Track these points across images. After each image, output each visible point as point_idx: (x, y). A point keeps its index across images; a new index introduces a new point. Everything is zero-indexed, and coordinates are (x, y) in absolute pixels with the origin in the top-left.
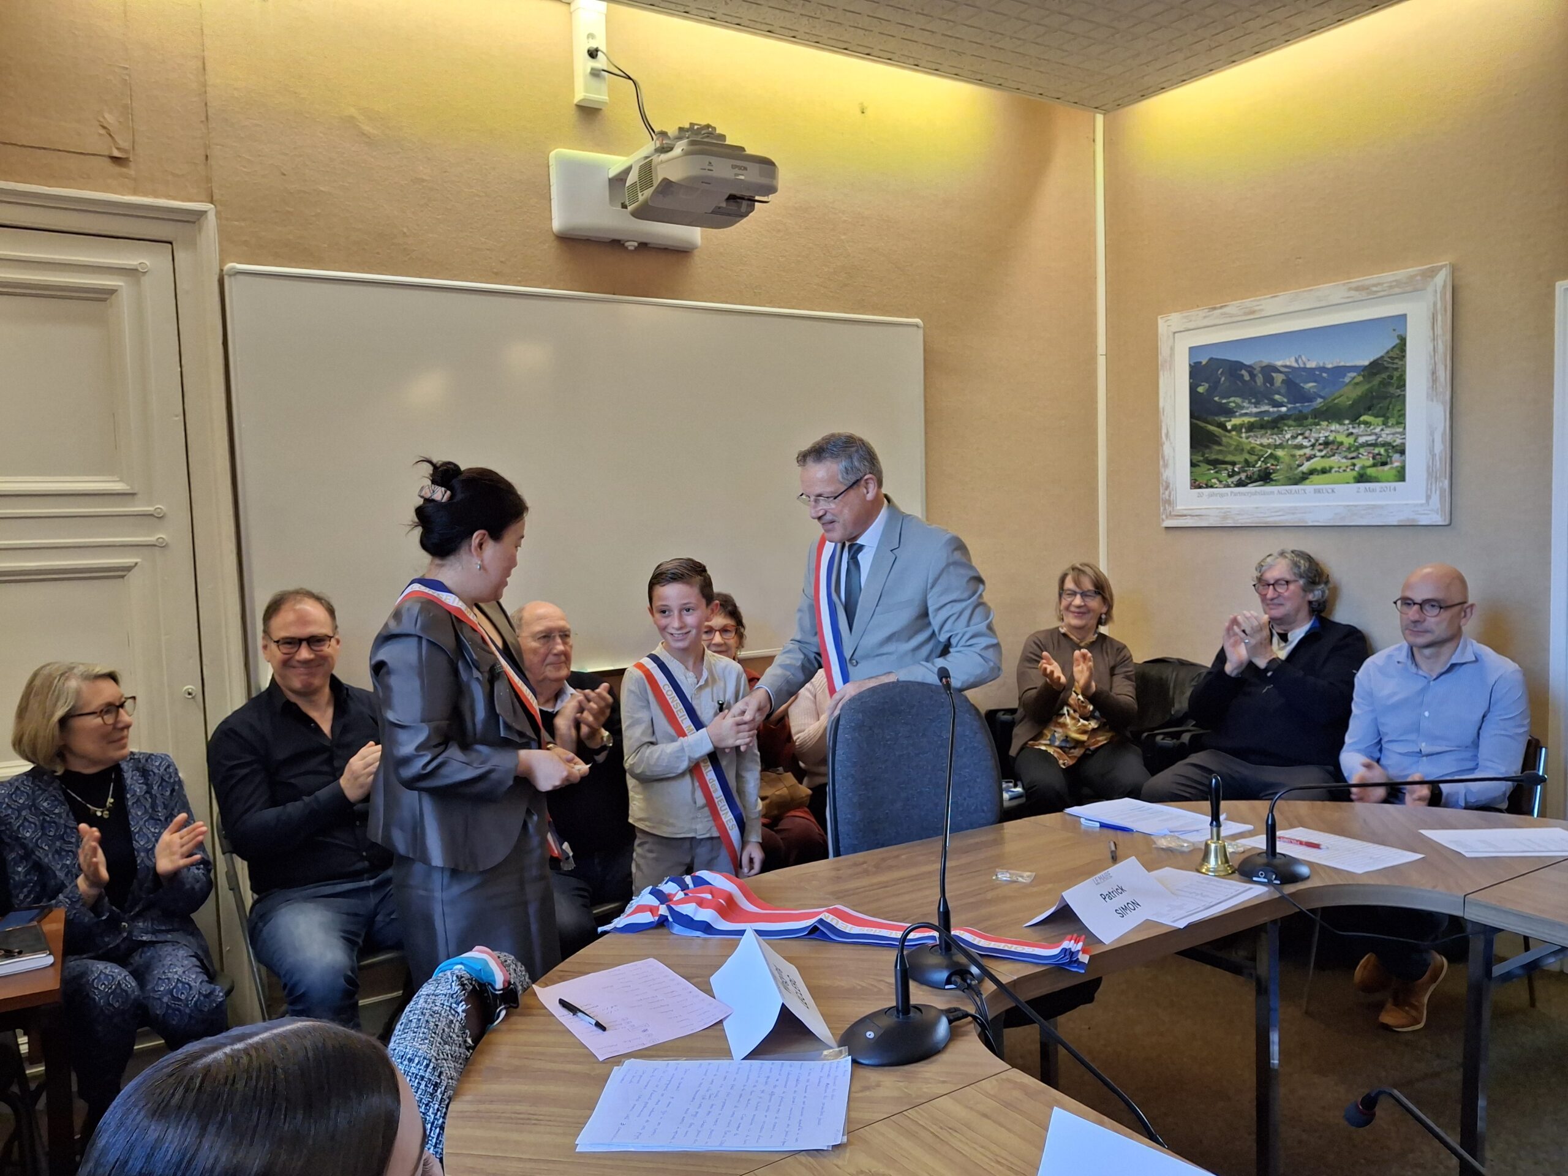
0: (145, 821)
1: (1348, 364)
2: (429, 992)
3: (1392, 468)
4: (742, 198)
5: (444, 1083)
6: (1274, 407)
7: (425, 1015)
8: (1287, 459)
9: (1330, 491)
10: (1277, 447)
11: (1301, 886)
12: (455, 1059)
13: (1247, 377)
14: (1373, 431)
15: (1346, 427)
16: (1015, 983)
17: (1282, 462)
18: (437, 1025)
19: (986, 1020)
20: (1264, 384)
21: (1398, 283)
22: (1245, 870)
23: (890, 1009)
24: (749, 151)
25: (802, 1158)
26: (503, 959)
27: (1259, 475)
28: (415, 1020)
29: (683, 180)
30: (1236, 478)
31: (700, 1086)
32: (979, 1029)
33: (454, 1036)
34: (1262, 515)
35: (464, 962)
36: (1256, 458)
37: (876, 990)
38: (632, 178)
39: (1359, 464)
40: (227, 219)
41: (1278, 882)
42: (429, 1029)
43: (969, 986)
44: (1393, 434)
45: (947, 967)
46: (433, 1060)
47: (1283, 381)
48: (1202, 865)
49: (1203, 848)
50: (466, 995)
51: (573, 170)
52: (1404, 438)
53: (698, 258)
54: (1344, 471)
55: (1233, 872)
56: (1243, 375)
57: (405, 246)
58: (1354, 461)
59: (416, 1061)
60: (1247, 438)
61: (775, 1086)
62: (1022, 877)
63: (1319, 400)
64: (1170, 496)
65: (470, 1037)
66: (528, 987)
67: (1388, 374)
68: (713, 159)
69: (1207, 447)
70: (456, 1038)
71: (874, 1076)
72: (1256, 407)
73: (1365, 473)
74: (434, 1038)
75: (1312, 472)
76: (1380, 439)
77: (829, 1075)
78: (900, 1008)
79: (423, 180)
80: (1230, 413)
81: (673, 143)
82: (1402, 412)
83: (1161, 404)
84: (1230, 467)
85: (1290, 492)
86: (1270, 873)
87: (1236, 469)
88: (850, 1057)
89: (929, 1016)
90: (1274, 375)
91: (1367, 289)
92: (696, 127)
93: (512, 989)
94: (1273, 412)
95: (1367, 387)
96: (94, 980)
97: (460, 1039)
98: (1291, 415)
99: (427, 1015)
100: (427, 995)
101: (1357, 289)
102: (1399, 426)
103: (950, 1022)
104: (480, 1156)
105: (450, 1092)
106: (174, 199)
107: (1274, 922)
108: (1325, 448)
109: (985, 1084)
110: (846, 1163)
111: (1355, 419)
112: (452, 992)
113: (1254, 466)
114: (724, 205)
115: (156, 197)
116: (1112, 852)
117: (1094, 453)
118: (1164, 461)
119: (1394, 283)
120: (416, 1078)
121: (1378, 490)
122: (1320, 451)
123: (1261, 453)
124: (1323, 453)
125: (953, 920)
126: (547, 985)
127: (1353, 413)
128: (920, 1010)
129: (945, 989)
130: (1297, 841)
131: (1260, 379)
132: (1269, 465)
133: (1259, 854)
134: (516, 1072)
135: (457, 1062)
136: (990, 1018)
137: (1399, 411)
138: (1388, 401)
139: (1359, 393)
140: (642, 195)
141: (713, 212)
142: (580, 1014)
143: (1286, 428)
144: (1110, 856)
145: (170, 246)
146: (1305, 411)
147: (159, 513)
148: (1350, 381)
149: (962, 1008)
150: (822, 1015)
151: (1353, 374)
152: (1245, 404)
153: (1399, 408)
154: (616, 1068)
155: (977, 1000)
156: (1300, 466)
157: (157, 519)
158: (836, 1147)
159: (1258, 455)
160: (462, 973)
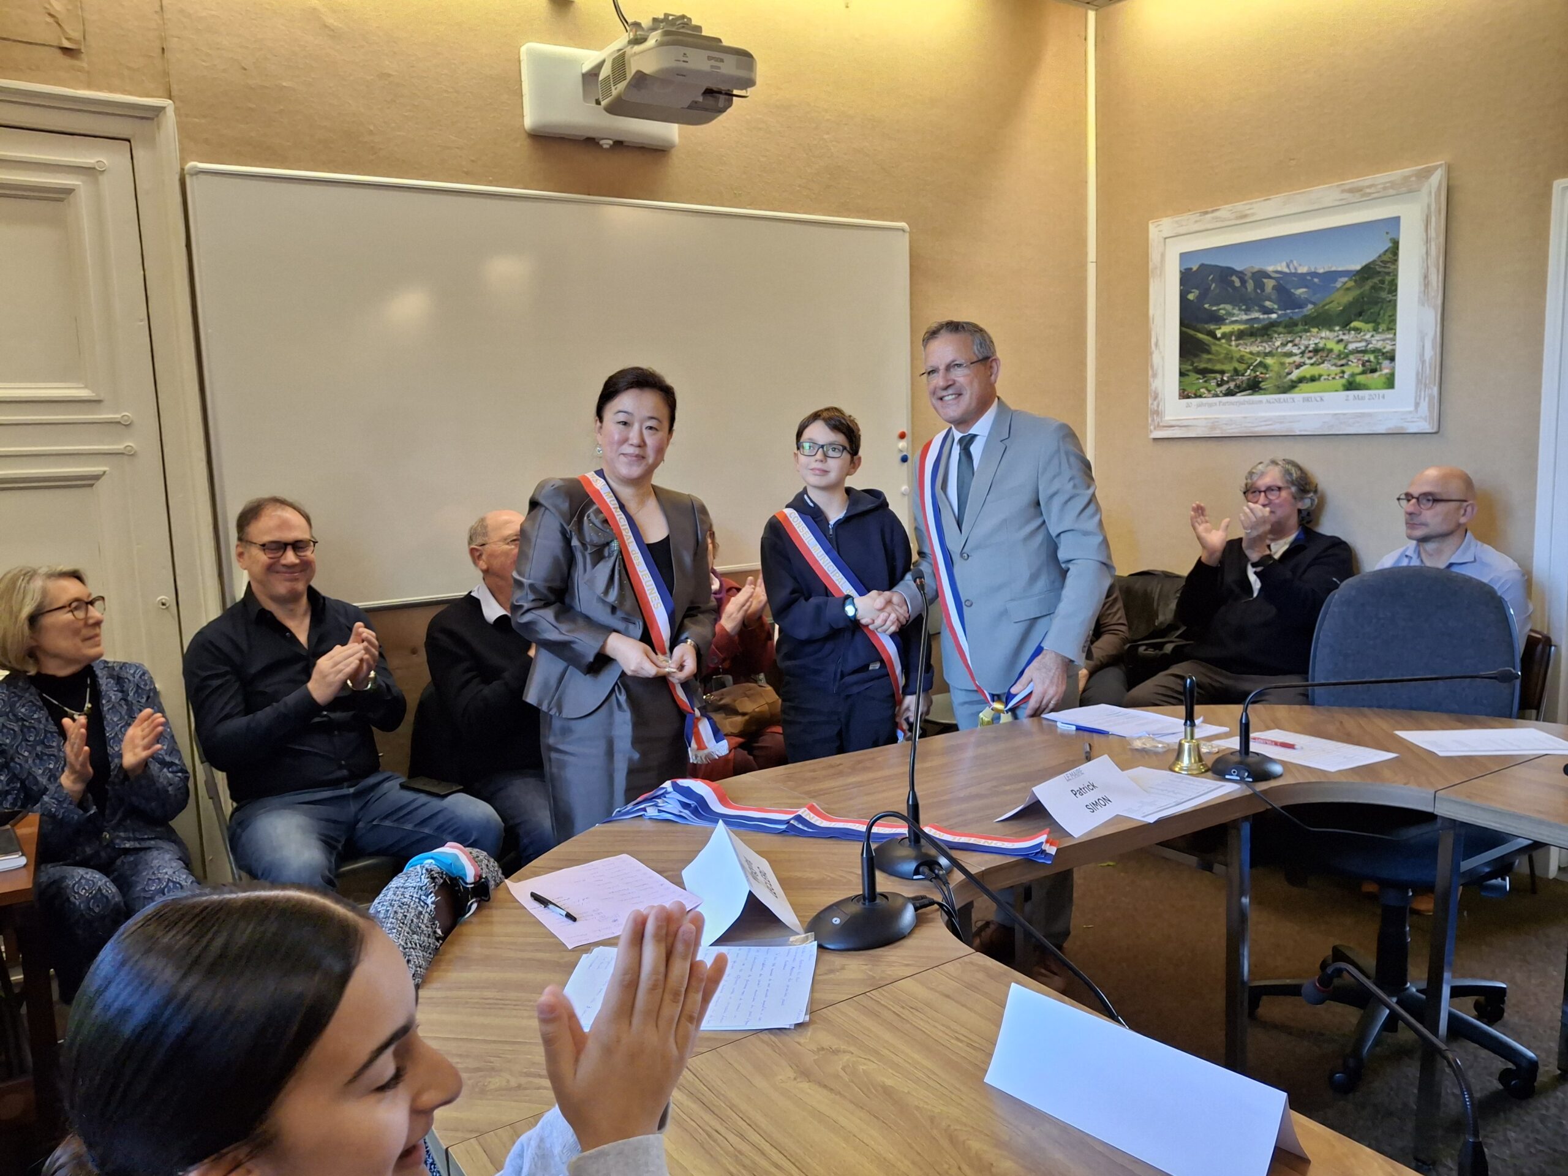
1: (1340, 269)
2: (399, 885)
3: (1379, 376)
4: (720, 92)
6: (1264, 313)
7: (393, 906)
8: (1276, 368)
9: (1318, 399)
10: (1267, 355)
11: (1273, 783)
12: (424, 949)
13: (1238, 283)
14: (1364, 337)
15: (1336, 334)
16: (983, 874)
17: (1271, 371)
18: (406, 916)
19: (954, 909)
20: (1255, 290)
21: (1393, 184)
22: (1219, 768)
23: (856, 896)
24: (726, 42)
25: (765, 1037)
26: (475, 855)
27: (1248, 384)
28: (383, 912)
29: (658, 72)
30: (1224, 388)
32: (946, 918)
33: (423, 926)
34: (1250, 425)
35: (434, 856)
36: (1244, 366)
37: (844, 881)
38: (605, 72)
39: (1348, 371)
40: (187, 116)
41: (1251, 780)
42: (397, 919)
43: (937, 877)
44: (1384, 340)
45: (916, 858)
47: (1274, 288)
48: (1174, 764)
49: (1176, 747)
50: (437, 888)
51: (545, 65)
52: (1394, 345)
53: (675, 157)
54: (1334, 378)
55: (1206, 771)
56: (1232, 282)
57: (372, 145)
58: (1344, 368)
60: (1237, 346)
61: (741, 971)
63: (1310, 306)
64: (1158, 406)
65: (439, 928)
66: (501, 882)
67: (1380, 278)
68: (689, 51)
69: (1196, 356)
70: (426, 929)
71: (837, 960)
72: (1246, 314)
73: (1354, 381)
74: (402, 928)
75: (1301, 380)
76: (1370, 346)
77: (794, 959)
78: (866, 895)
79: (389, 75)
80: (1219, 320)
81: (647, 34)
82: (1393, 318)
83: (1151, 312)
84: (1219, 376)
85: (1279, 401)
86: (1242, 772)
87: (1225, 378)
88: (816, 943)
89: (897, 902)
90: (1265, 280)
91: (1361, 190)
92: (671, 18)
93: (483, 882)
94: (1264, 319)
95: (1356, 293)
96: (73, 886)
97: (430, 929)
98: (1281, 322)
99: (396, 906)
100: (396, 888)
101: (1351, 191)
102: (1390, 332)
103: (916, 909)
104: (446, 1038)
106: (131, 94)
107: (1246, 818)
108: (1315, 355)
109: (948, 967)
110: (808, 1041)
111: (1345, 325)
112: (421, 885)
113: (1243, 375)
114: (700, 99)
115: (111, 92)
116: (1087, 752)
117: (1084, 364)
118: (1153, 371)
119: (1389, 185)
121: (1367, 398)
122: (1310, 358)
123: (1250, 362)
124: (1312, 361)
125: (922, 818)
126: (520, 880)
127: (1344, 319)
128: (886, 897)
129: (913, 879)
130: (1272, 741)
131: (1250, 285)
132: (1258, 373)
133: (1232, 753)
134: (485, 960)
135: (426, 952)
137: (1390, 316)
138: (1379, 305)
139: (1351, 299)
140: (616, 89)
141: (690, 107)
142: (551, 906)
143: (1276, 336)
144: (1084, 756)
145: (128, 143)
146: (1295, 317)
147: (126, 421)
148: (1342, 286)
149: (928, 896)
150: (791, 904)
151: (1345, 279)
152: (1236, 311)
153: (1390, 314)
154: (584, 956)
155: (945, 888)
156: (1289, 374)
157: (124, 427)
158: (799, 1026)
159: (1247, 363)
160: (432, 867)
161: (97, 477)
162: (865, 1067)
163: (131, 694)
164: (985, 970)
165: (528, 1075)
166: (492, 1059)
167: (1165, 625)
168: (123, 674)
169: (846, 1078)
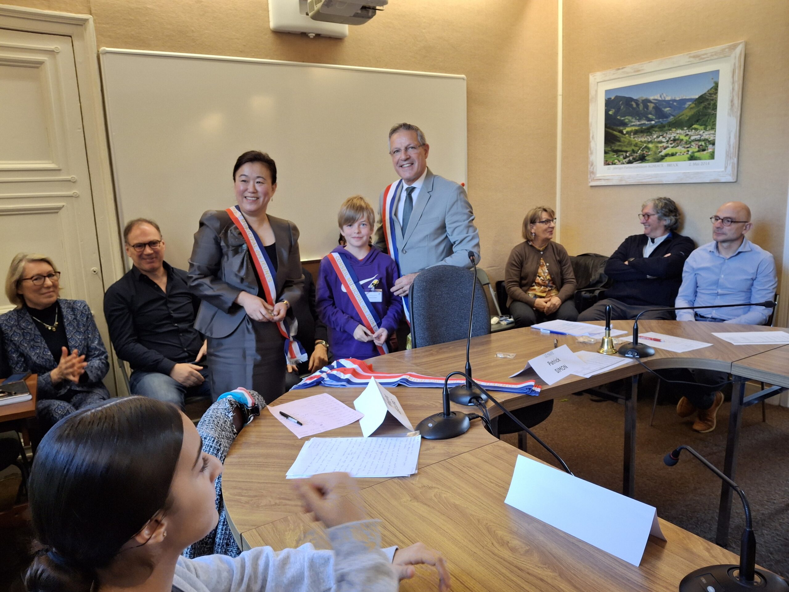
0: (74, 333)
1: (687, 98)
2: (215, 408)
3: (708, 152)
4: (369, 8)
5: (222, 449)
6: (648, 121)
7: (212, 418)
8: (654, 149)
9: (675, 165)
10: (649, 142)
11: (649, 359)
12: (228, 438)
13: (634, 105)
14: (699, 133)
15: (685, 131)
16: (503, 403)
17: (651, 151)
18: (218, 423)
19: (488, 420)
20: (644, 109)
21: (716, 53)
22: (622, 351)
23: (440, 413)
25: (396, 480)
26: (252, 393)
27: (639, 158)
28: (208, 420)
30: (627, 160)
31: (347, 449)
32: (485, 424)
33: (227, 428)
34: (640, 179)
35: (232, 394)
36: (638, 148)
37: (434, 406)
39: (691, 150)
40: (99, 23)
41: (638, 357)
42: (214, 424)
43: (480, 404)
44: (709, 134)
45: (470, 395)
46: (216, 438)
47: (653, 108)
48: (600, 349)
49: (601, 341)
50: (233, 409)
52: (715, 137)
53: (348, 43)
54: (683, 154)
55: (616, 353)
56: (632, 105)
58: (689, 149)
59: (208, 438)
60: (634, 138)
61: (383, 449)
62: (509, 355)
63: (672, 117)
64: (593, 169)
65: (235, 429)
66: (265, 407)
67: (708, 102)
69: (613, 143)
71: (431, 444)
72: (639, 121)
73: (694, 155)
74: (217, 428)
75: (667, 155)
76: (702, 137)
77: (410, 444)
78: (445, 413)
80: (625, 125)
83: (590, 120)
84: (624, 154)
85: (655, 166)
86: (634, 353)
87: (628, 155)
88: (420, 436)
89: (461, 416)
90: (649, 104)
91: (699, 57)
93: (256, 407)
94: (648, 124)
95: (697, 110)
96: (55, 409)
97: (230, 429)
98: (657, 125)
99: (214, 418)
101: (694, 57)
102: (713, 130)
103: (470, 420)
104: (239, 482)
105: (225, 454)
106: (71, 12)
107: (635, 376)
108: (674, 143)
109: (487, 448)
110: (417, 482)
111: (690, 127)
112: (226, 408)
113: (637, 153)
114: (359, 12)
116: (555, 344)
117: (555, 148)
118: (591, 151)
119: (714, 53)
120: (208, 446)
121: (700, 164)
122: (671, 144)
123: (641, 146)
124: (672, 145)
125: (473, 375)
126: (274, 406)
127: (689, 124)
128: (455, 414)
129: (468, 405)
130: (650, 338)
131: (641, 107)
132: (644, 152)
133: (629, 344)
134: (257, 444)
135: (229, 440)
136: (490, 419)
137: (713, 122)
138: (707, 117)
139: (693, 113)
140: (316, 6)
141: (354, 16)
142: (290, 418)
143: (654, 132)
144: (554, 346)
145: (70, 38)
146: (664, 123)
147: (73, 180)
148: (688, 107)
149: (476, 413)
150: (408, 417)
151: (690, 103)
152: (633, 120)
153: (713, 121)
154: (306, 442)
155: (484, 410)
156: (660, 152)
157: (72, 183)
158: (412, 475)
159: (639, 147)
160: (231, 399)
161: (60, 208)
162: (445, 495)
163: (79, 316)
164: (505, 449)
165: (280, 498)
166: (262, 491)
167: (595, 282)
168: (75, 306)
169: (436, 500)
